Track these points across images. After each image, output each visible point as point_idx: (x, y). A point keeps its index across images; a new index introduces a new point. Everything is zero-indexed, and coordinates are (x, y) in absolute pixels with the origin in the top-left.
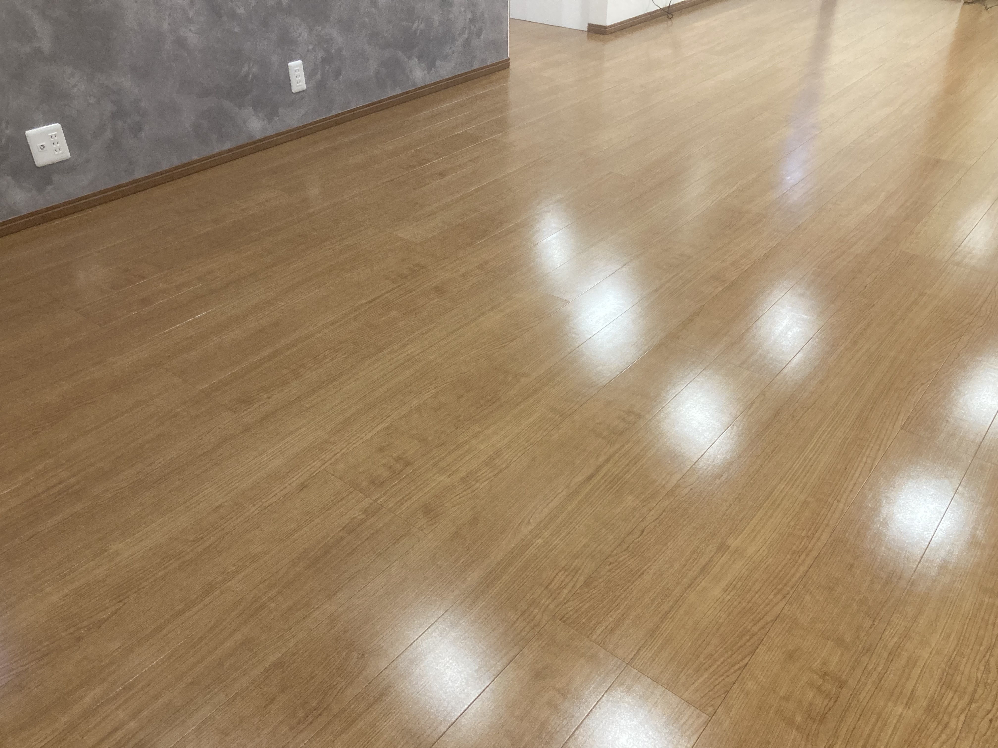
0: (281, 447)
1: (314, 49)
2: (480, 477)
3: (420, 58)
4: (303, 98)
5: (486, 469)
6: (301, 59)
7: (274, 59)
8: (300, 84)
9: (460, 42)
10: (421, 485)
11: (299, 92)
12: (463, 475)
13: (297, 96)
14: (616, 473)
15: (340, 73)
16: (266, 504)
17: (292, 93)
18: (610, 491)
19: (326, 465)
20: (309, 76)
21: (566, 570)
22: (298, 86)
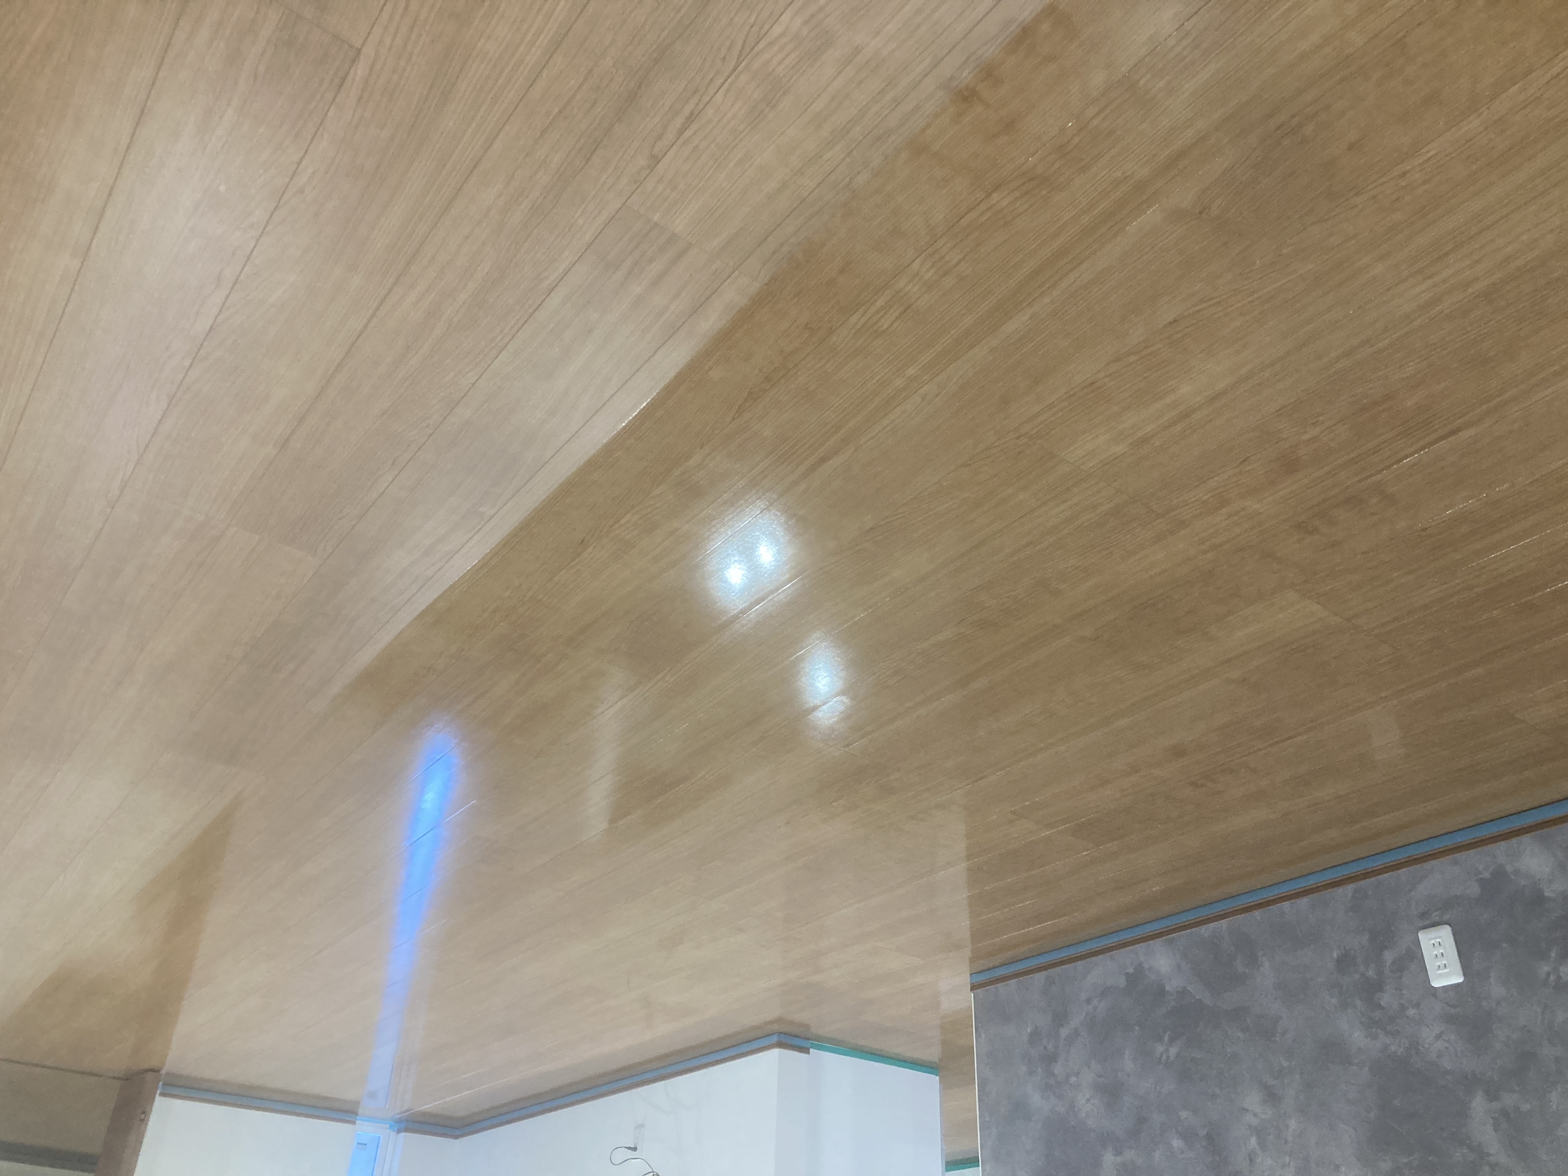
1: (1403, 1008)
3: (1161, 992)
4: (1423, 915)
6: (1435, 989)
7: (1496, 989)
8: (1433, 942)
9: (1076, 1020)
11: (1435, 925)
13: (1437, 919)
15: (1339, 961)
17: (1450, 925)
20: (1414, 955)
22: (1439, 937)
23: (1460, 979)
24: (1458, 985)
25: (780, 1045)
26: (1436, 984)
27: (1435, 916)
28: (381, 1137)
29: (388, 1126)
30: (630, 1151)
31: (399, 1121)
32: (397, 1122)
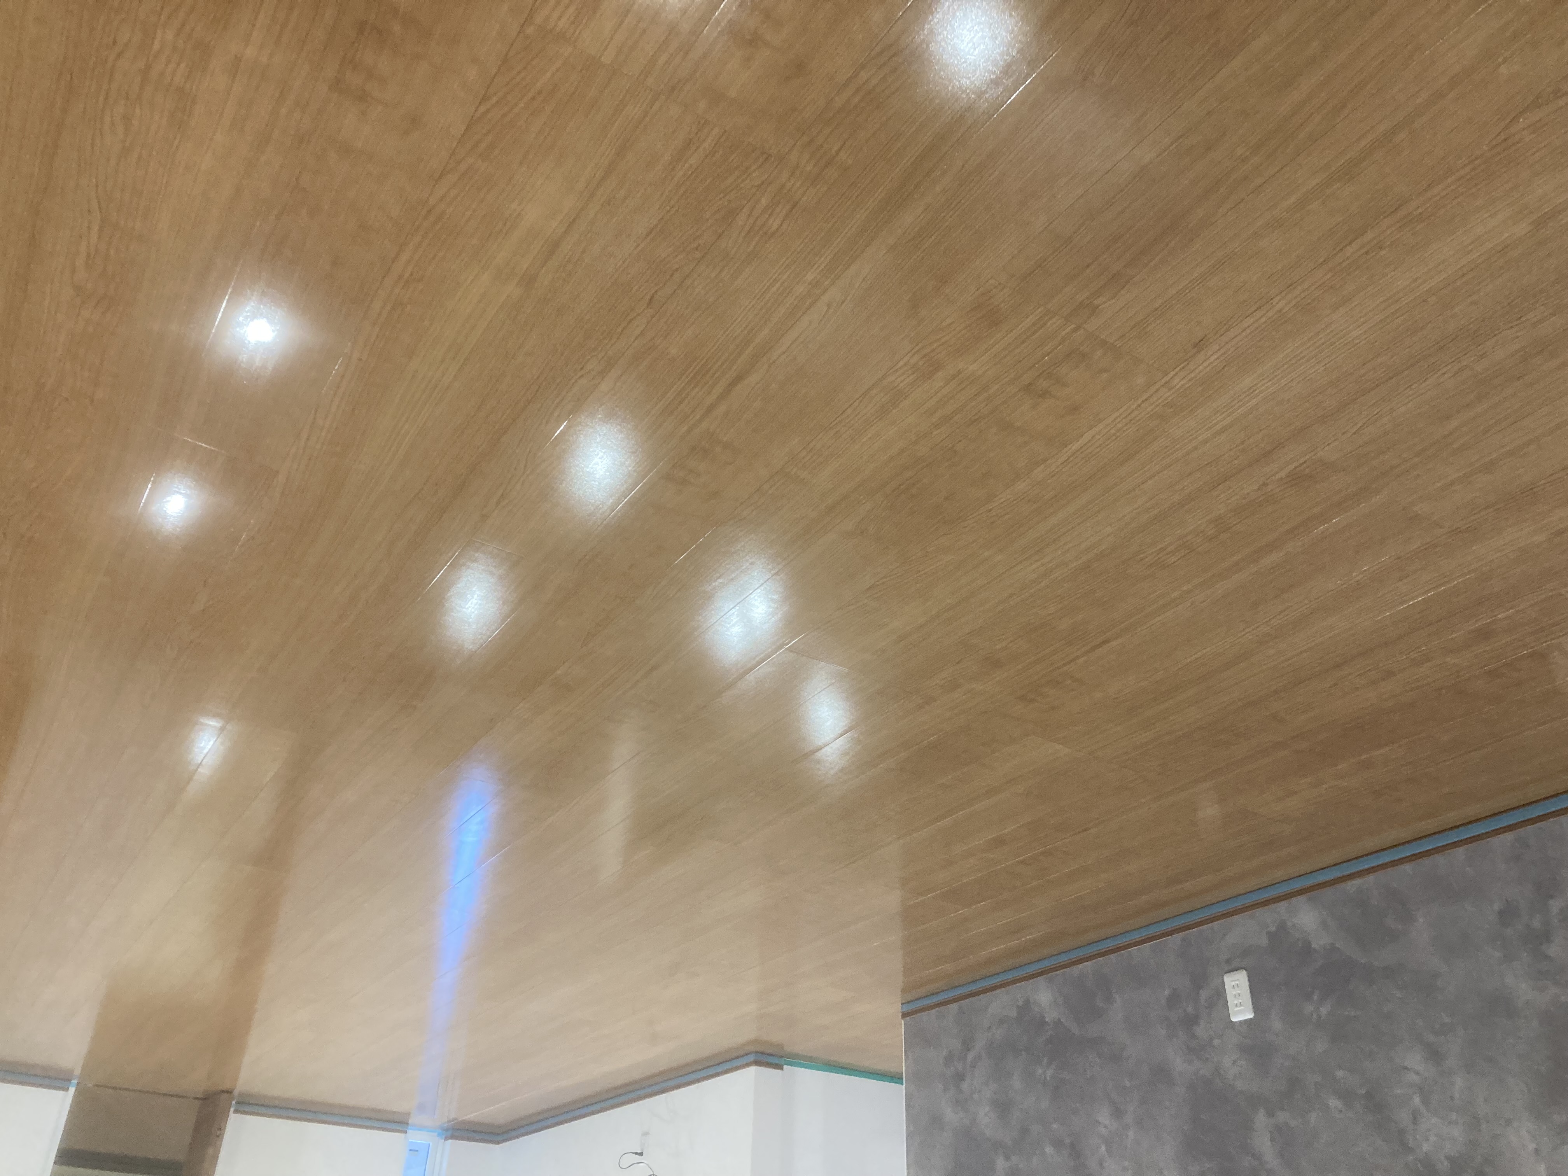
0: (1240, 407)
1: (1212, 1038)
2: (910, 372)
4: (1228, 961)
5: (902, 385)
6: (1233, 1024)
7: (1277, 1025)
8: (1233, 983)
9: (980, 1045)
10: (1005, 357)
11: (1237, 969)
12: (940, 374)
13: (1238, 964)
14: (697, 390)
16: (1259, 314)
17: (1245, 970)
18: (704, 360)
19: (1164, 381)
20: (1220, 994)
21: (766, 233)
22: (1238, 980)
23: (1251, 1016)
24: (1251, 1019)
25: (757, 1063)
26: (1234, 1019)
27: (1236, 964)
28: (431, 1144)
29: (436, 1134)
30: (637, 1156)
31: (447, 1130)
32: (444, 1130)
